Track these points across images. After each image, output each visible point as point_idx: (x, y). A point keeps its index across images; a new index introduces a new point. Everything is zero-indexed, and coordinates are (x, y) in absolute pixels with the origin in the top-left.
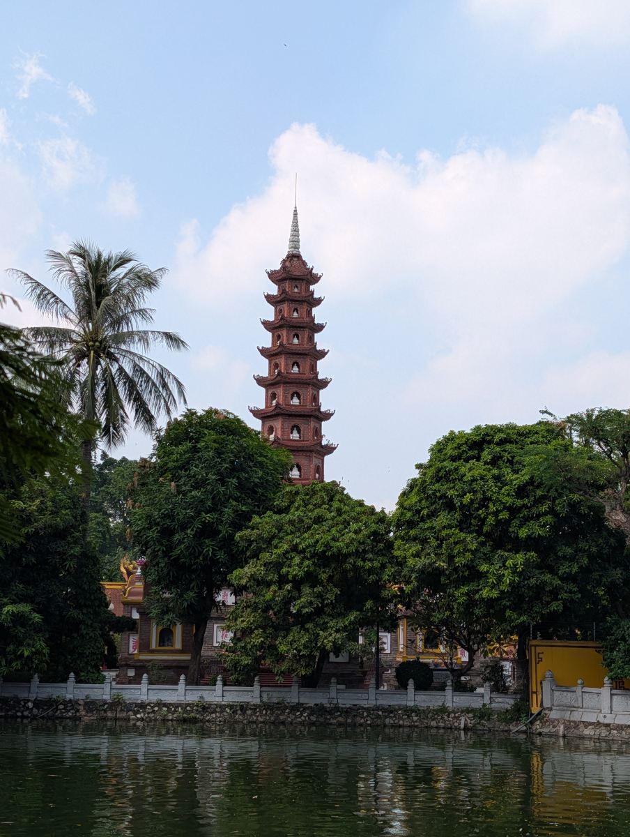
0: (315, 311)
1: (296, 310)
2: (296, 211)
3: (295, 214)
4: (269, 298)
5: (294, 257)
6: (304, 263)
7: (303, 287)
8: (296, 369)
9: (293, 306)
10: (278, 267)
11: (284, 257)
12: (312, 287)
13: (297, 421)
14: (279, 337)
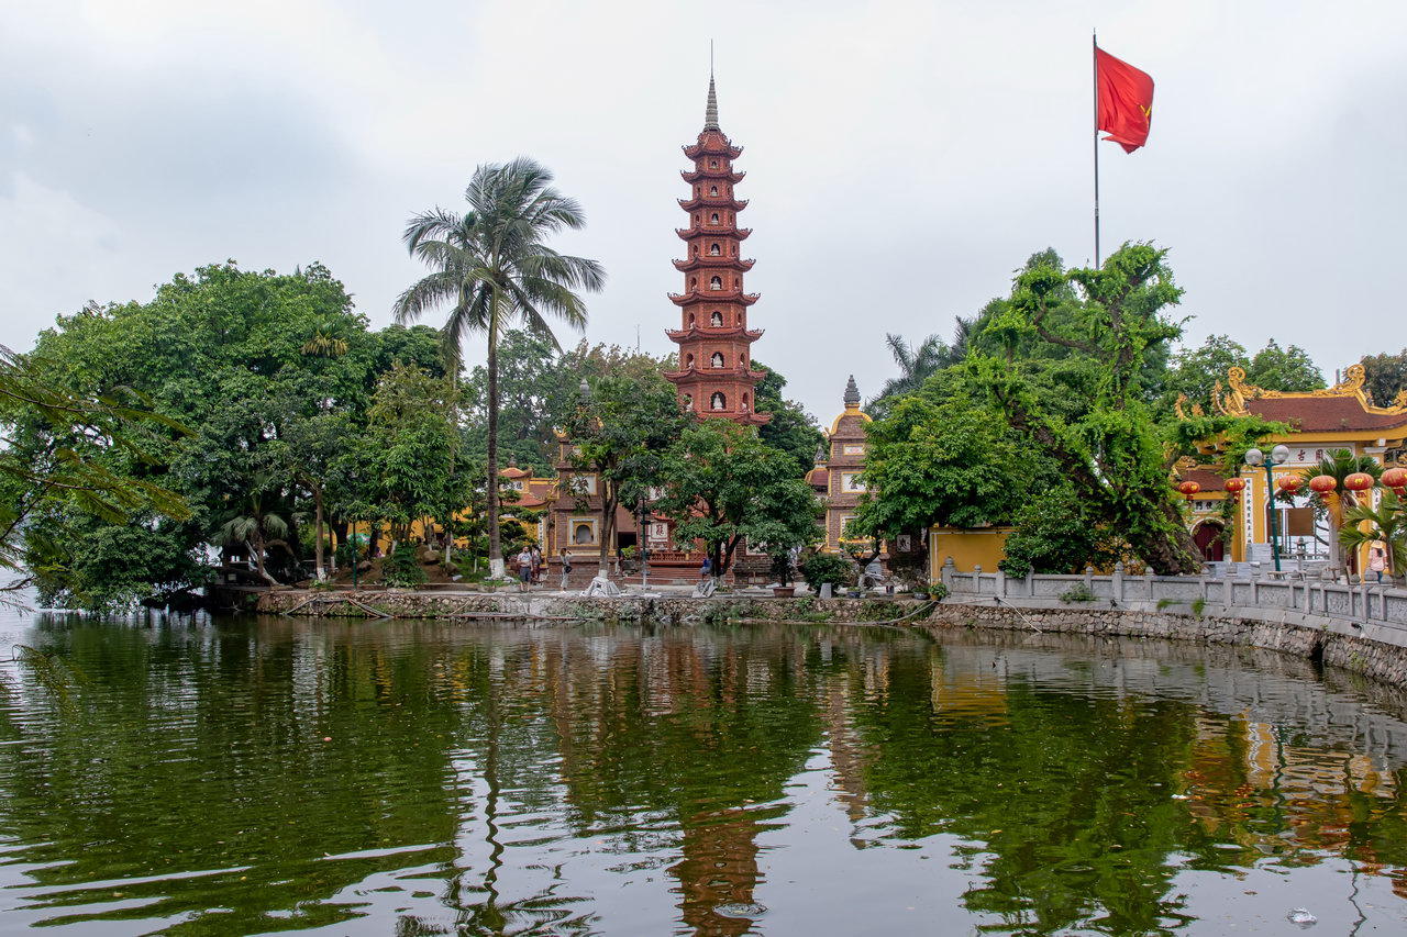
0: (736, 187)
1: (714, 188)
2: (712, 80)
3: (712, 85)
4: (687, 177)
5: (712, 130)
6: (723, 137)
7: (722, 164)
8: (716, 252)
9: (712, 184)
10: (695, 142)
13: (718, 308)
14: (698, 217)
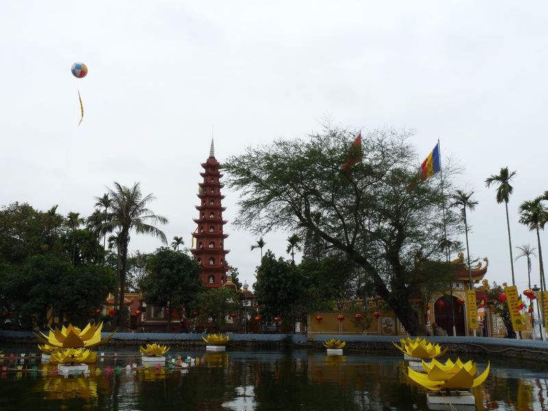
0: (220, 180)
2: (213, 140)
4: (202, 175)
5: (212, 158)
6: (216, 160)
7: (216, 170)
8: (212, 203)
9: (212, 177)
10: (205, 162)
11: (208, 158)
12: (219, 170)
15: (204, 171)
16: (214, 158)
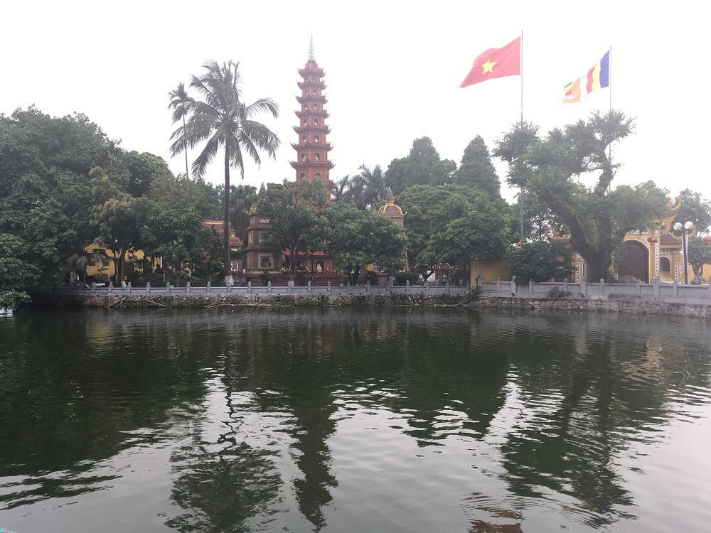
0: (323, 92)
4: (299, 85)
5: (312, 62)
6: (317, 66)
7: (318, 79)
8: (316, 124)
10: (304, 67)
11: (307, 62)
12: (321, 80)
13: (317, 151)
14: (306, 106)
15: (302, 80)
16: (314, 62)
